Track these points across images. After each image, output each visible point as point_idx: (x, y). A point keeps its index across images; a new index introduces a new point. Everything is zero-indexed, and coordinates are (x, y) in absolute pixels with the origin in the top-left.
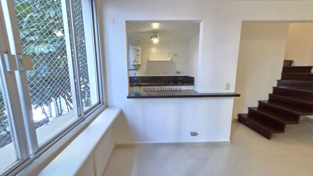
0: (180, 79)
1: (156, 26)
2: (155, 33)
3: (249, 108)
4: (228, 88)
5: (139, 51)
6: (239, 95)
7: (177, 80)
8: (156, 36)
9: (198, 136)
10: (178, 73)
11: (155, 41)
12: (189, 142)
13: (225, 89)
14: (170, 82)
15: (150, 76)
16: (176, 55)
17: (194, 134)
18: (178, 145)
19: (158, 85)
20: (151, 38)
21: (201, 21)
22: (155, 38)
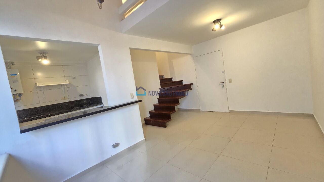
0: (85, 102)
1: (42, 45)
2: (43, 54)
3: (149, 112)
4: (132, 97)
5: (15, 76)
6: (141, 101)
7: (82, 104)
8: (45, 57)
9: (120, 145)
10: (81, 96)
11: (45, 62)
12: (113, 155)
13: (130, 98)
14: (74, 107)
15: (41, 106)
16: (74, 78)
17: (116, 146)
18: (104, 164)
19: (58, 113)
20: (38, 59)
21: (99, 45)
22: (44, 58)
